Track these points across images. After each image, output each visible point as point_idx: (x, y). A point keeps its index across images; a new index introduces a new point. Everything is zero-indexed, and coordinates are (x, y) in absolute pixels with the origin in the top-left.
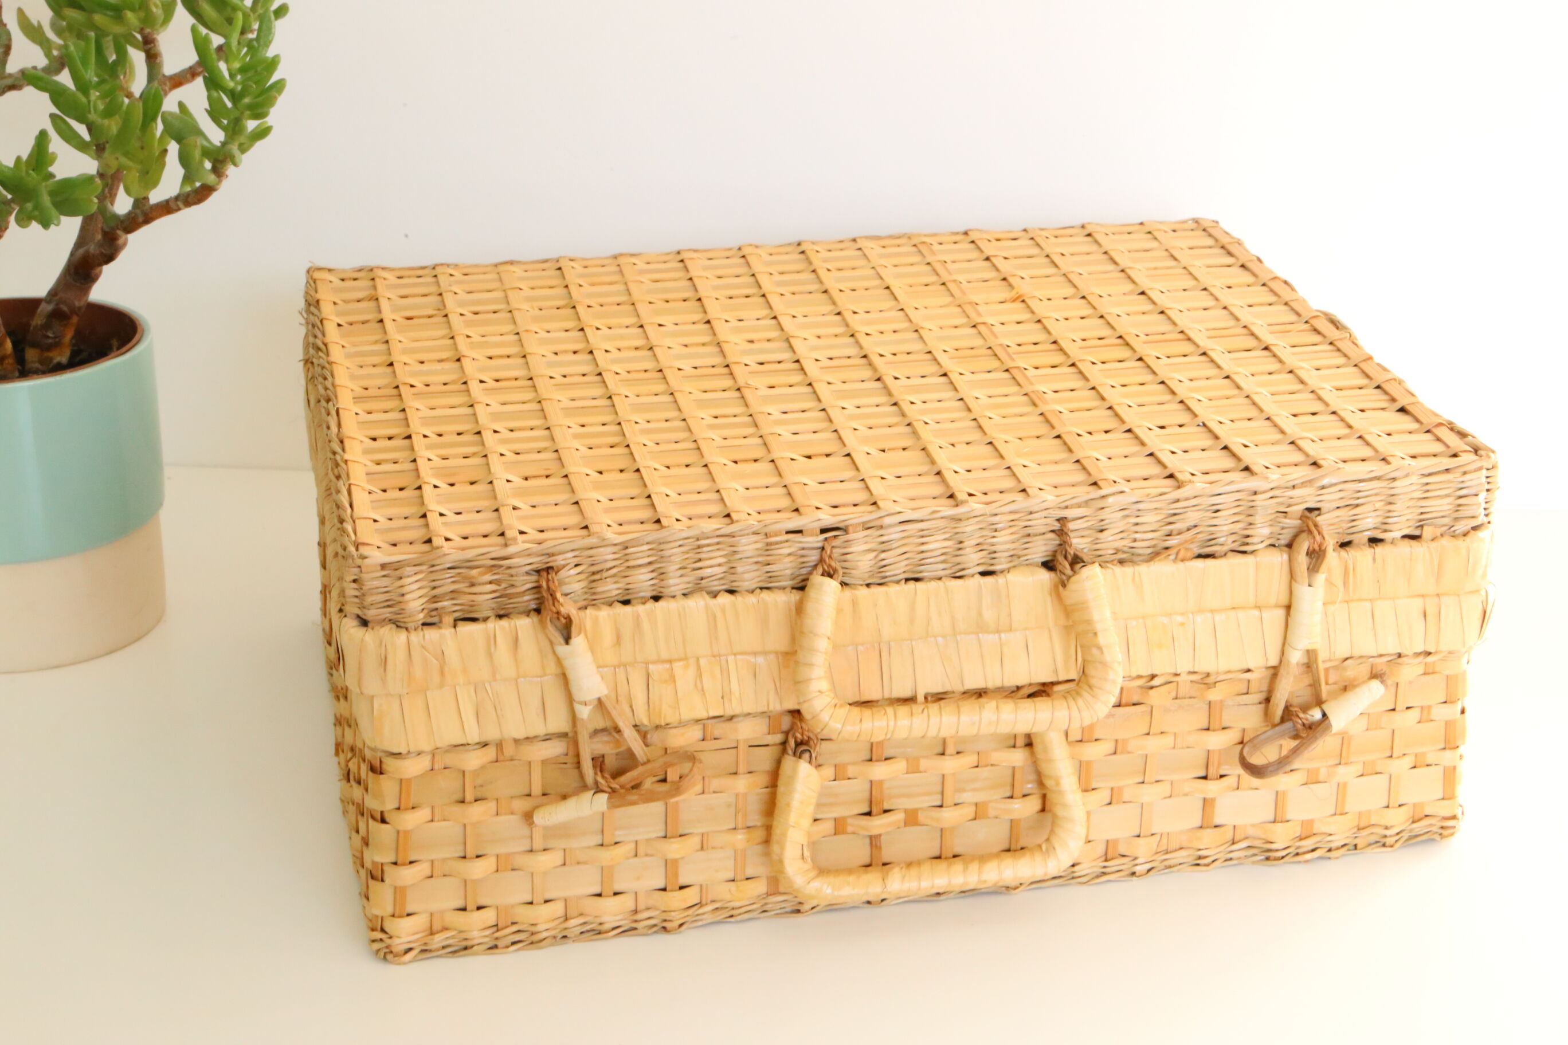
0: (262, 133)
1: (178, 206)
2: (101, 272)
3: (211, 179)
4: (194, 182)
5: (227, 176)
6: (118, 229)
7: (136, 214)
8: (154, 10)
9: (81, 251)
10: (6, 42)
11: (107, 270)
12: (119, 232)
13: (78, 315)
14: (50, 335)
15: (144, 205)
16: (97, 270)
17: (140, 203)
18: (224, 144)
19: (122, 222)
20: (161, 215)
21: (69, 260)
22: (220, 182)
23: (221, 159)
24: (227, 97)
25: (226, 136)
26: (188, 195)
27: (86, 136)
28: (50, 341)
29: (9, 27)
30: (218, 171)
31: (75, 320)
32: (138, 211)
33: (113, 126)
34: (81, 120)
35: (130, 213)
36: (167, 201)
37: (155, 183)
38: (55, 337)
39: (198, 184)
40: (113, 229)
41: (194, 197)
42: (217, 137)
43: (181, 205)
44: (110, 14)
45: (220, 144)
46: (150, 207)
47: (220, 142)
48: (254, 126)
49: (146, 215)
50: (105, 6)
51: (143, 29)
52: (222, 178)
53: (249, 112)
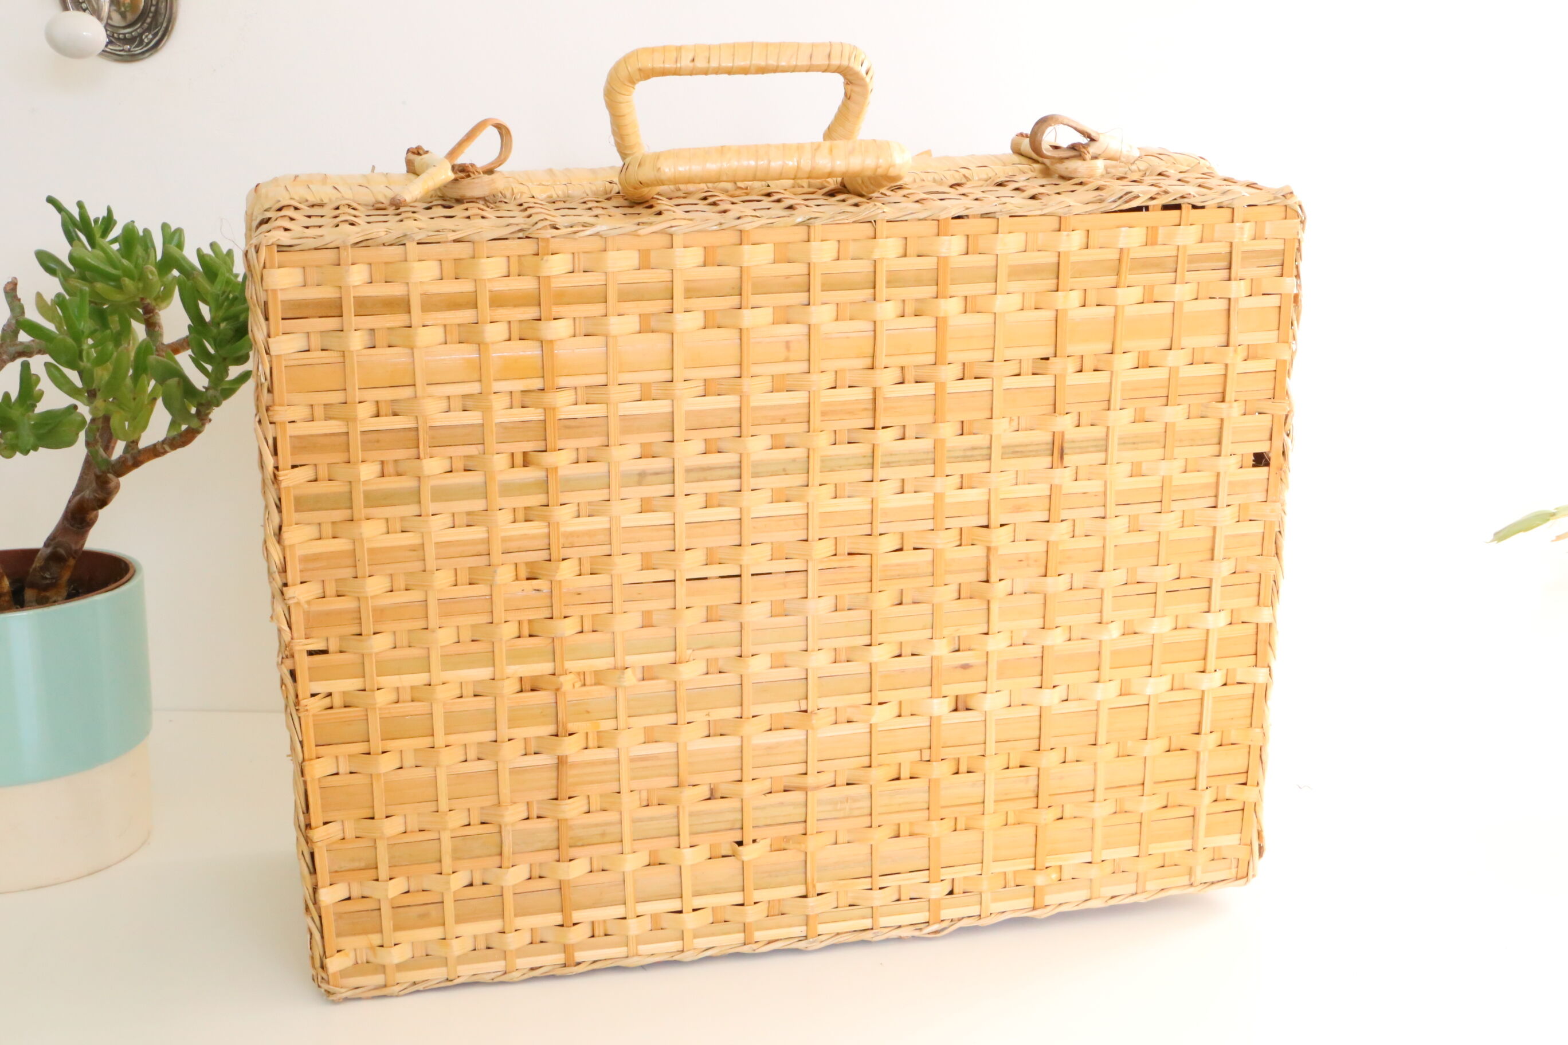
0: (244, 377)
1: (164, 448)
2: (96, 517)
3: (197, 420)
4: (180, 426)
5: (210, 420)
6: (110, 473)
7: (126, 458)
8: (150, 277)
9: (78, 498)
11: (102, 513)
12: (110, 476)
13: (74, 558)
14: (48, 576)
15: (135, 449)
16: (92, 515)
17: (132, 444)
18: (207, 389)
19: (113, 466)
20: (149, 459)
21: (67, 507)
22: (203, 425)
23: (204, 404)
24: (210, 345)
25: (208, 382)
26: (174, 438)
27: (78, 383)
28: (48, 582)
30: (203, 417)
31: (72, 562)
32: (128, 456)
33: (103, 375)
34: (72, 366)
35: (121, 457)
36: (155, 445)
37: (144, 428)
38: (52, 578)
39: (184, 427)
40: (105, 473)
41: (179, 440)
42: (200, 381)
43: (167, 448)
44: (112, 283)
45: (204, 390)
46: (140, 451)
47: (204, 387)
48: (234, 371)
49: (135, 458)
50: (106, 277)
51: (142, 299)
52: (206, 421)
53: (231, 358)
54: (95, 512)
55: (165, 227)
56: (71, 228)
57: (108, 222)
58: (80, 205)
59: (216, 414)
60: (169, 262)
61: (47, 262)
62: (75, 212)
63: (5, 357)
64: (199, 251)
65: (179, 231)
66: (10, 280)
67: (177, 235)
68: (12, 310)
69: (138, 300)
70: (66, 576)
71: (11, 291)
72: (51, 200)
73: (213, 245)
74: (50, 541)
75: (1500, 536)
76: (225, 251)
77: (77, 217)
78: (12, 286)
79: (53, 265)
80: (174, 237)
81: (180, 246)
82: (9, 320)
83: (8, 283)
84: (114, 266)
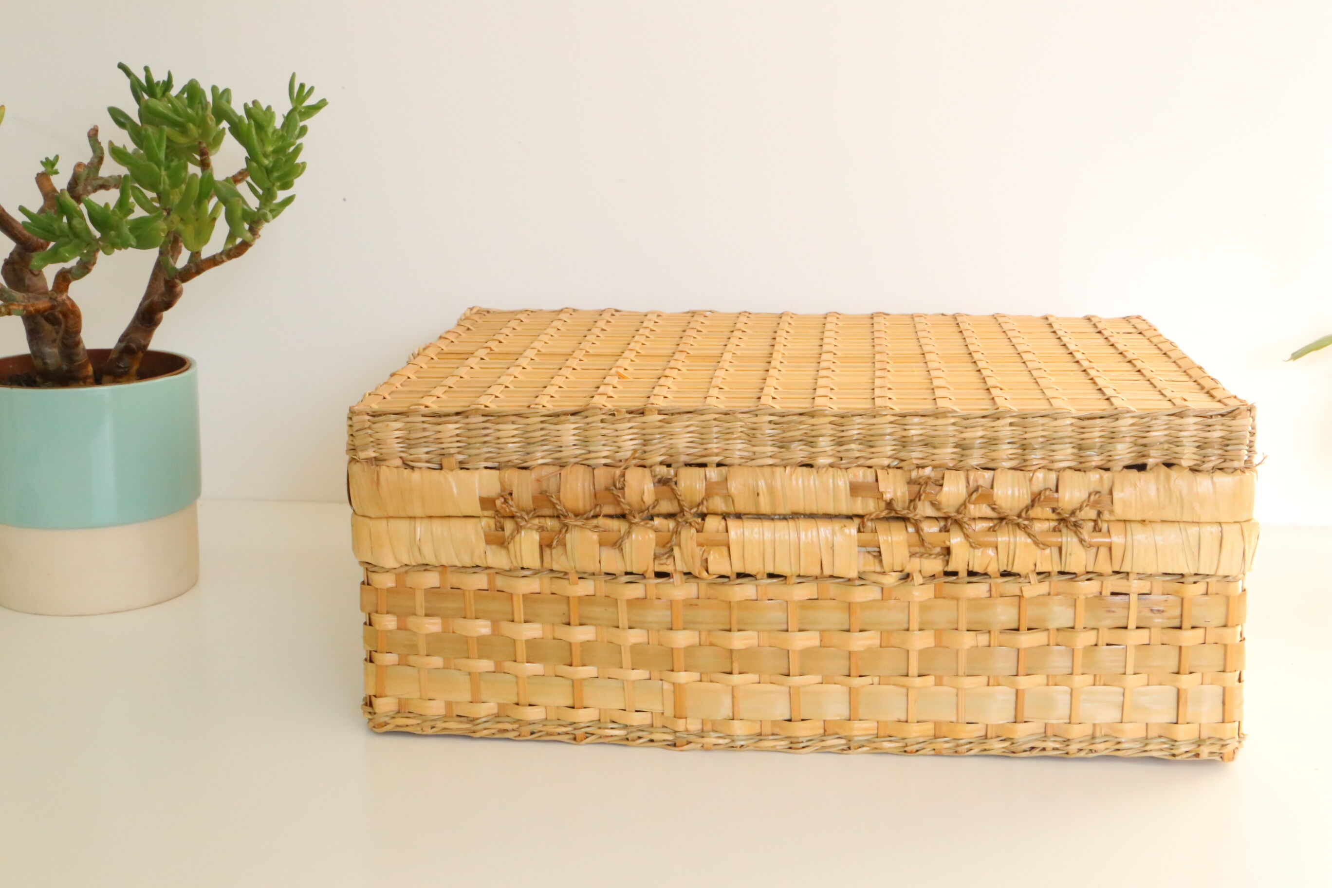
0: (289, 200)
1: (222, 258)
2: (161, 318)
3: (249, 235)
4: (235, 239)
6: (177, 279)
7: (190, 267)
8: (210, 122)
9: (147, 302)
10: (100, 155)
11: (166, 315)
12: (178, 281)
13: (143, 352)
14: (121, 365)
15: (197, 258)
16: (158, 316)
17: (195, 255)
18: (259, 209)
20: (209, 267)
21: (139, 309)
22: (254, 239)
23: (255, 221)
25: (260, 203)
26: (230, 250)
27: (155, 202)
28: (122, 370)
29: (102, 145)
30: (253, 231)
31: (141, 355)
32: (192, 265)
33: (175, 198)
35: (186, 266)
36: (214, 256)
37: (206, 241)
38: (125, 368)
39: (239, 241)
41: (235, 251)
42: (253, 203)
43: (224, 257)
44: (177, 129)
45: (256, 210)
46: (202, 261)
47: (256, 208)
48: (281, 195)
49: (197, 267)
50: (173, 124)
51: (200, 143)
52: (257, 236)
53: (278, 184)
54: (161, 313)
55: (214, 89)
56: (139, 90)
57: (168, 84)
58: (146, 69)
59: (265, 230)
60: (221, 113)
61: (119, 117)
62: (142, 77)
63: (89, 188)
64: (246, 105)
65: (227, 91)
66: (92, 127)
67: (225, 95)
68: (94, 151)
69: (197, 143)
70: (135, 368)
71: (93, 135)
72: (121, 66)
73: (254, 102)
74: (124, 338)
75: (1296, 356)
76: (264, 107)
77: (143, 81)
78: (94, 132)
79: (122, 120)
80: (222, 96)
81: (228, 102)
82: (92, 159)
83: (91, 129)
84: (179, 115)
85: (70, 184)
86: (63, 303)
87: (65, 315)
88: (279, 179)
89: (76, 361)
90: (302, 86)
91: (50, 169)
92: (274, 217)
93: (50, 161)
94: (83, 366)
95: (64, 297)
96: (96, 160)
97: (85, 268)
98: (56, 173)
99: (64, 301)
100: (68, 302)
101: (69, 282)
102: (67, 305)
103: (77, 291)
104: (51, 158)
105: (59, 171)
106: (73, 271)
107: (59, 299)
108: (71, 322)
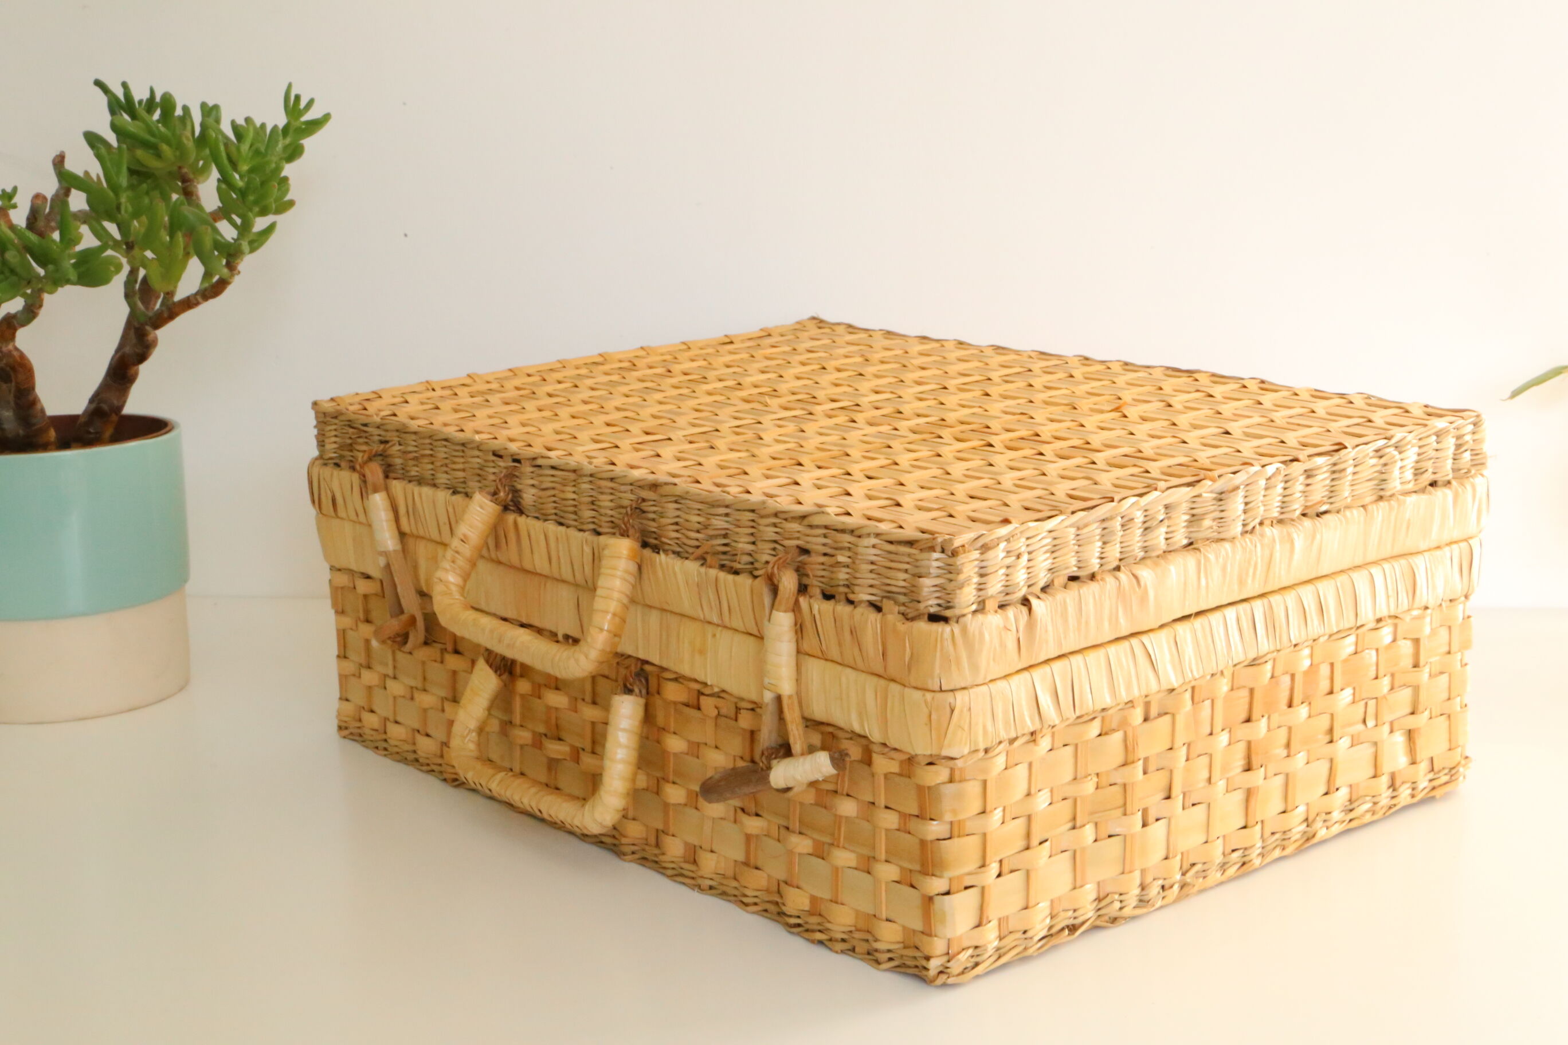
0: (269, 230)
1: (196, 299)
2: (137, 373)
3: (225, 271)
4: (211, 277)
6: (147, 324)
7: (162, 311)
8: (185, 141)
9: (119, 354)
10: (67, 187)
11: (144, 368)
12: (148, 328)
13: (116, 414)
14: (92, 430)
15: (172, 300)
16: (132, 371)
17: (168, 298)
18: (236, 241)
19: (150, 318)
20: (184, 311)
21: (110, 364)
22: (232, 276)
23: (232, 254)
25: (237, 234)
26: (206, 290)
27: (117, 236)
28: (92, 436)
30: (231, 266)
32: (164, 308)
33: (139, 228)
34: (111, 219)
36: (188, 298)
37: (180, 278)
38: (96, 433)
39: (216, 278)
40: (143, 325)
41: (213, 289)
42: (230, 235)
43: (200, 299)
44: (151, 151)
45: (232, 241)
46: (174, 304)
47: (233, 239)
48: (260, 224)
49: (172, 311)
50: (146, 145)
51: (180, 168)
52: (235, 272)
53: (256, 209)
54: (136, 368)
55: (203, 105)
56: (116, 108)
57: (151, 103)
58: (125, 85)
59: (244, 266)
60: (206, 137)
61: (93, 139)
62: (120, 93)
63: (53, 224)
64: (233, 123)
65: (216, 107)
66: (58, 153)
67: (214, 113)
69: (175, 168)
70: (108, 432)
71: (59, 162)
72: (98, 83)
73: (246, 119)
74: (96, 398)
75: (1515, 394)
76: (258, 124)
77: (122, 98)
78: (60, 158)
80: (210, 112)
81: (218, 121)
82: (57, 191)
83: (57, 156)
84: (153, 135)
85: (28, 219)
86: (9, 354)
87: (13, 369)
88: (256, 202)
89: (34, 425)
90: (298, 98)
91: (7, 203)
92: (253, 250)
93: (8, 193)
94: (43, 430)
95: (10, 347)
96: (62, 192)
97: (31, 312)
98: (15, 206)
99: (10, 351)
100: (15, 353)
101: (15, 330)
102: (14, 356)
103: (25, 340)
104: (9, 190)
105: (18, 205)
106: (18, 315)
107: (4, 349)
108: (21, 377)
